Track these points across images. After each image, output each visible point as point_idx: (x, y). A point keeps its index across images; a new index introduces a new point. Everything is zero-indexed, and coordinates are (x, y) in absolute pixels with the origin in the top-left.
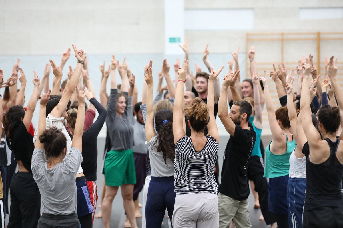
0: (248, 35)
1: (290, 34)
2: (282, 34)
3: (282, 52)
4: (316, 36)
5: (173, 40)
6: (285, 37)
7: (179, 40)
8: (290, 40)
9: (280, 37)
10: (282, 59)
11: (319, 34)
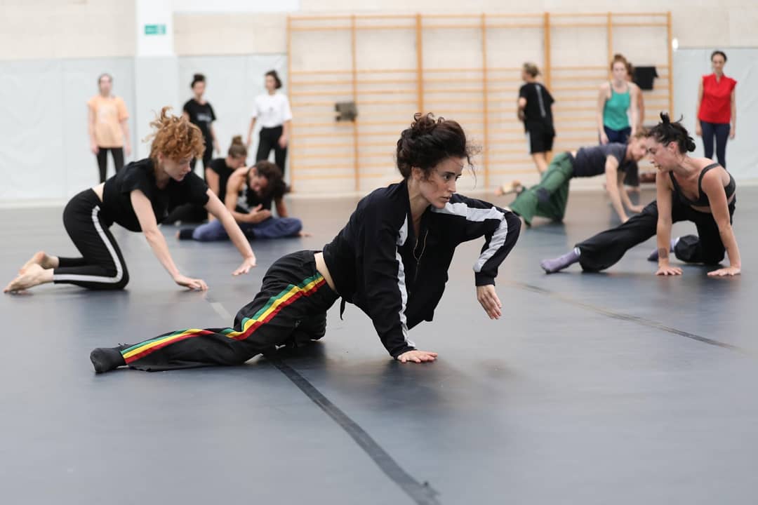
0: (289, 19)
1: (367, 18)
2: (353, 18)
3: (353, 52)
4: (412, 22)
5: (151, 30)
6: (359, 23)
7: (164, 30)
8: (366, 29)
9: (348, 23)
10: (354, 63)
11: (418, 18)
